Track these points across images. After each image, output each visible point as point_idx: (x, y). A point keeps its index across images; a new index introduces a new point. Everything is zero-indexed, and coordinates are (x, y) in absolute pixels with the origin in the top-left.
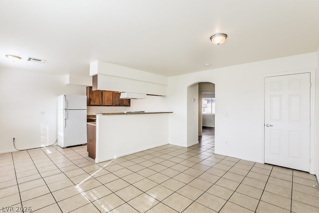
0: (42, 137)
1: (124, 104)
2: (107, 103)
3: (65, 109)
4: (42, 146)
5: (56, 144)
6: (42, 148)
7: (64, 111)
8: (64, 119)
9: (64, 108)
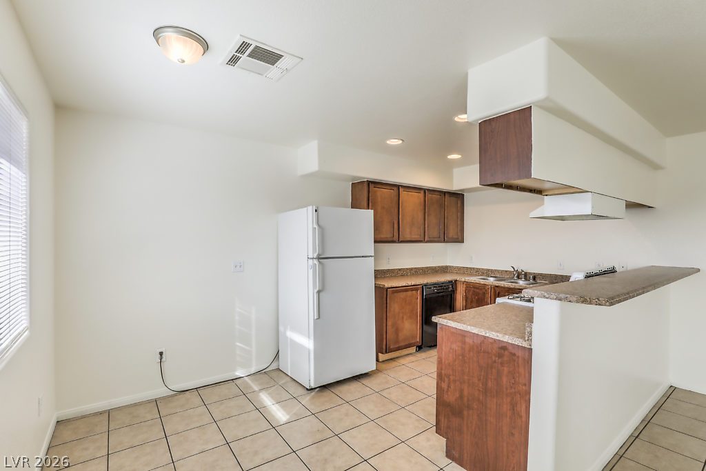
0: (238, 344)
1: (451, 235)
2: (411, 233)
3: (319, 258)
4: (239, 373)
5: (274, 366)
6: (238, 382)
7: (316, 262)
8: (316, 291)
9: (314, 252)
